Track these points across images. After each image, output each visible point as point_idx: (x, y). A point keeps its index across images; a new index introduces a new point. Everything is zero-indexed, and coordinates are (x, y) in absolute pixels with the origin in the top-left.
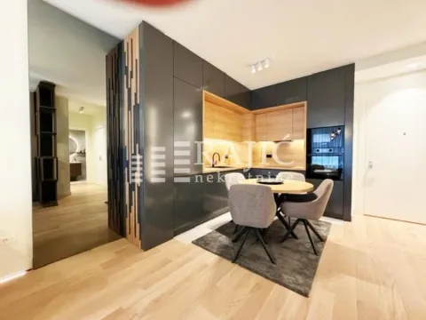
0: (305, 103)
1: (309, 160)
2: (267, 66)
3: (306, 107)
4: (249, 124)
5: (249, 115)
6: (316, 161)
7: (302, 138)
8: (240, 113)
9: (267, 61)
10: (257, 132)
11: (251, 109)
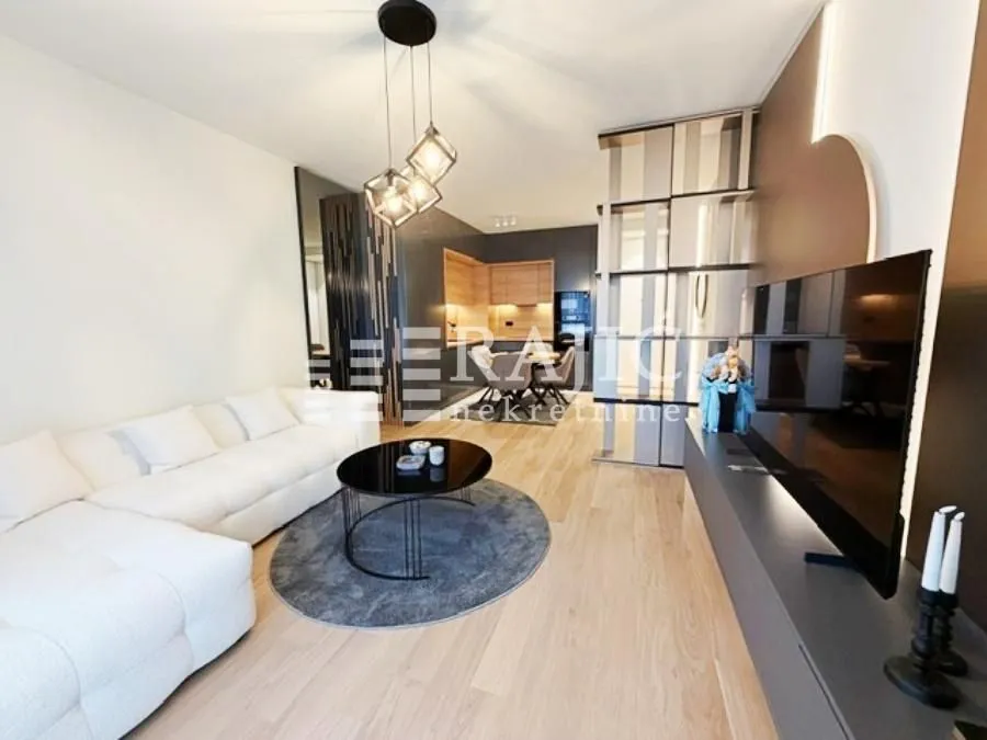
0: (552, 261)
1: (557, 328)
2: (513, 223)
3: (553, 266)
4: (484, 280)
5: (483, 268)
6: (567, 329)
7: (548, 302)
8: (472, 266)
9: (514, 219)
10: (494, 291)
11: (486, 262)
